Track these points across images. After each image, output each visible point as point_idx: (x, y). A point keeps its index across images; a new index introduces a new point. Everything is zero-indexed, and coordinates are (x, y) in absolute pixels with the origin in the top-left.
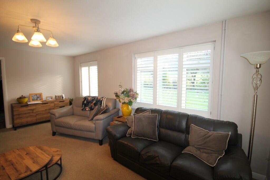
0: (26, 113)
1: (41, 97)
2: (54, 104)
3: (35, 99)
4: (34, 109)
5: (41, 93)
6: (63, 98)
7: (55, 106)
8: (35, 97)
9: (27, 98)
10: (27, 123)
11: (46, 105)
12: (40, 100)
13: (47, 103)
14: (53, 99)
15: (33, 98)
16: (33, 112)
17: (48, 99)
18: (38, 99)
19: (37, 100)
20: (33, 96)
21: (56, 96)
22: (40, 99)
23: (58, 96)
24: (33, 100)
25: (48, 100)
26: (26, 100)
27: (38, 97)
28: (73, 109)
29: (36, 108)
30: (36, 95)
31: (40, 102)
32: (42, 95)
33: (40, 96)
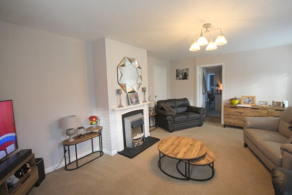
0: (234, 115)
1: (253, 101)
2: (268, 111)
3: (247, 102)
4: (242, 112)
5: (254, 96)
6: (284, 105)
7: (269, 114)
8: (247, 100)
9: (238, 100)
10: (234, 124)
11: (257, 110)
12: (252, 104)
13: (258, 109)
14: (268, 105)
15: (244, 100)
16: (241, 115)
17: (261, 104)
18: (250, 103)
19: (248, 103)
20: (245, 98)
21: (273, 102)
22: (252, 102)
23: (277, 102)
24: (245, 103)
25: (260, 106)
26: (237, 102)
27: (250, 101)
28: (279, 124)
29: (244, 112)
30: (249, 98)
31: (250, 106)
32: (255, 98)
33: (252, 99)
